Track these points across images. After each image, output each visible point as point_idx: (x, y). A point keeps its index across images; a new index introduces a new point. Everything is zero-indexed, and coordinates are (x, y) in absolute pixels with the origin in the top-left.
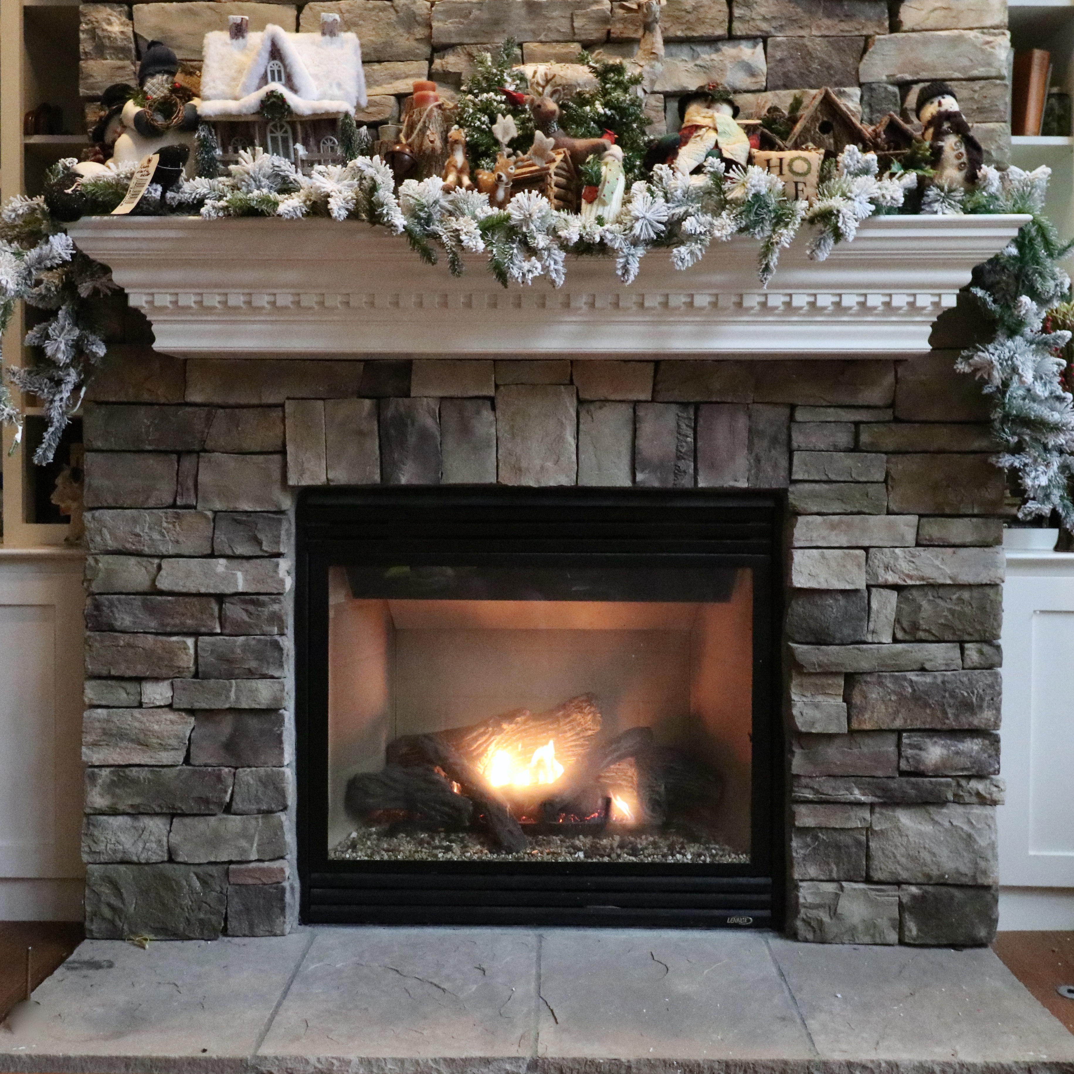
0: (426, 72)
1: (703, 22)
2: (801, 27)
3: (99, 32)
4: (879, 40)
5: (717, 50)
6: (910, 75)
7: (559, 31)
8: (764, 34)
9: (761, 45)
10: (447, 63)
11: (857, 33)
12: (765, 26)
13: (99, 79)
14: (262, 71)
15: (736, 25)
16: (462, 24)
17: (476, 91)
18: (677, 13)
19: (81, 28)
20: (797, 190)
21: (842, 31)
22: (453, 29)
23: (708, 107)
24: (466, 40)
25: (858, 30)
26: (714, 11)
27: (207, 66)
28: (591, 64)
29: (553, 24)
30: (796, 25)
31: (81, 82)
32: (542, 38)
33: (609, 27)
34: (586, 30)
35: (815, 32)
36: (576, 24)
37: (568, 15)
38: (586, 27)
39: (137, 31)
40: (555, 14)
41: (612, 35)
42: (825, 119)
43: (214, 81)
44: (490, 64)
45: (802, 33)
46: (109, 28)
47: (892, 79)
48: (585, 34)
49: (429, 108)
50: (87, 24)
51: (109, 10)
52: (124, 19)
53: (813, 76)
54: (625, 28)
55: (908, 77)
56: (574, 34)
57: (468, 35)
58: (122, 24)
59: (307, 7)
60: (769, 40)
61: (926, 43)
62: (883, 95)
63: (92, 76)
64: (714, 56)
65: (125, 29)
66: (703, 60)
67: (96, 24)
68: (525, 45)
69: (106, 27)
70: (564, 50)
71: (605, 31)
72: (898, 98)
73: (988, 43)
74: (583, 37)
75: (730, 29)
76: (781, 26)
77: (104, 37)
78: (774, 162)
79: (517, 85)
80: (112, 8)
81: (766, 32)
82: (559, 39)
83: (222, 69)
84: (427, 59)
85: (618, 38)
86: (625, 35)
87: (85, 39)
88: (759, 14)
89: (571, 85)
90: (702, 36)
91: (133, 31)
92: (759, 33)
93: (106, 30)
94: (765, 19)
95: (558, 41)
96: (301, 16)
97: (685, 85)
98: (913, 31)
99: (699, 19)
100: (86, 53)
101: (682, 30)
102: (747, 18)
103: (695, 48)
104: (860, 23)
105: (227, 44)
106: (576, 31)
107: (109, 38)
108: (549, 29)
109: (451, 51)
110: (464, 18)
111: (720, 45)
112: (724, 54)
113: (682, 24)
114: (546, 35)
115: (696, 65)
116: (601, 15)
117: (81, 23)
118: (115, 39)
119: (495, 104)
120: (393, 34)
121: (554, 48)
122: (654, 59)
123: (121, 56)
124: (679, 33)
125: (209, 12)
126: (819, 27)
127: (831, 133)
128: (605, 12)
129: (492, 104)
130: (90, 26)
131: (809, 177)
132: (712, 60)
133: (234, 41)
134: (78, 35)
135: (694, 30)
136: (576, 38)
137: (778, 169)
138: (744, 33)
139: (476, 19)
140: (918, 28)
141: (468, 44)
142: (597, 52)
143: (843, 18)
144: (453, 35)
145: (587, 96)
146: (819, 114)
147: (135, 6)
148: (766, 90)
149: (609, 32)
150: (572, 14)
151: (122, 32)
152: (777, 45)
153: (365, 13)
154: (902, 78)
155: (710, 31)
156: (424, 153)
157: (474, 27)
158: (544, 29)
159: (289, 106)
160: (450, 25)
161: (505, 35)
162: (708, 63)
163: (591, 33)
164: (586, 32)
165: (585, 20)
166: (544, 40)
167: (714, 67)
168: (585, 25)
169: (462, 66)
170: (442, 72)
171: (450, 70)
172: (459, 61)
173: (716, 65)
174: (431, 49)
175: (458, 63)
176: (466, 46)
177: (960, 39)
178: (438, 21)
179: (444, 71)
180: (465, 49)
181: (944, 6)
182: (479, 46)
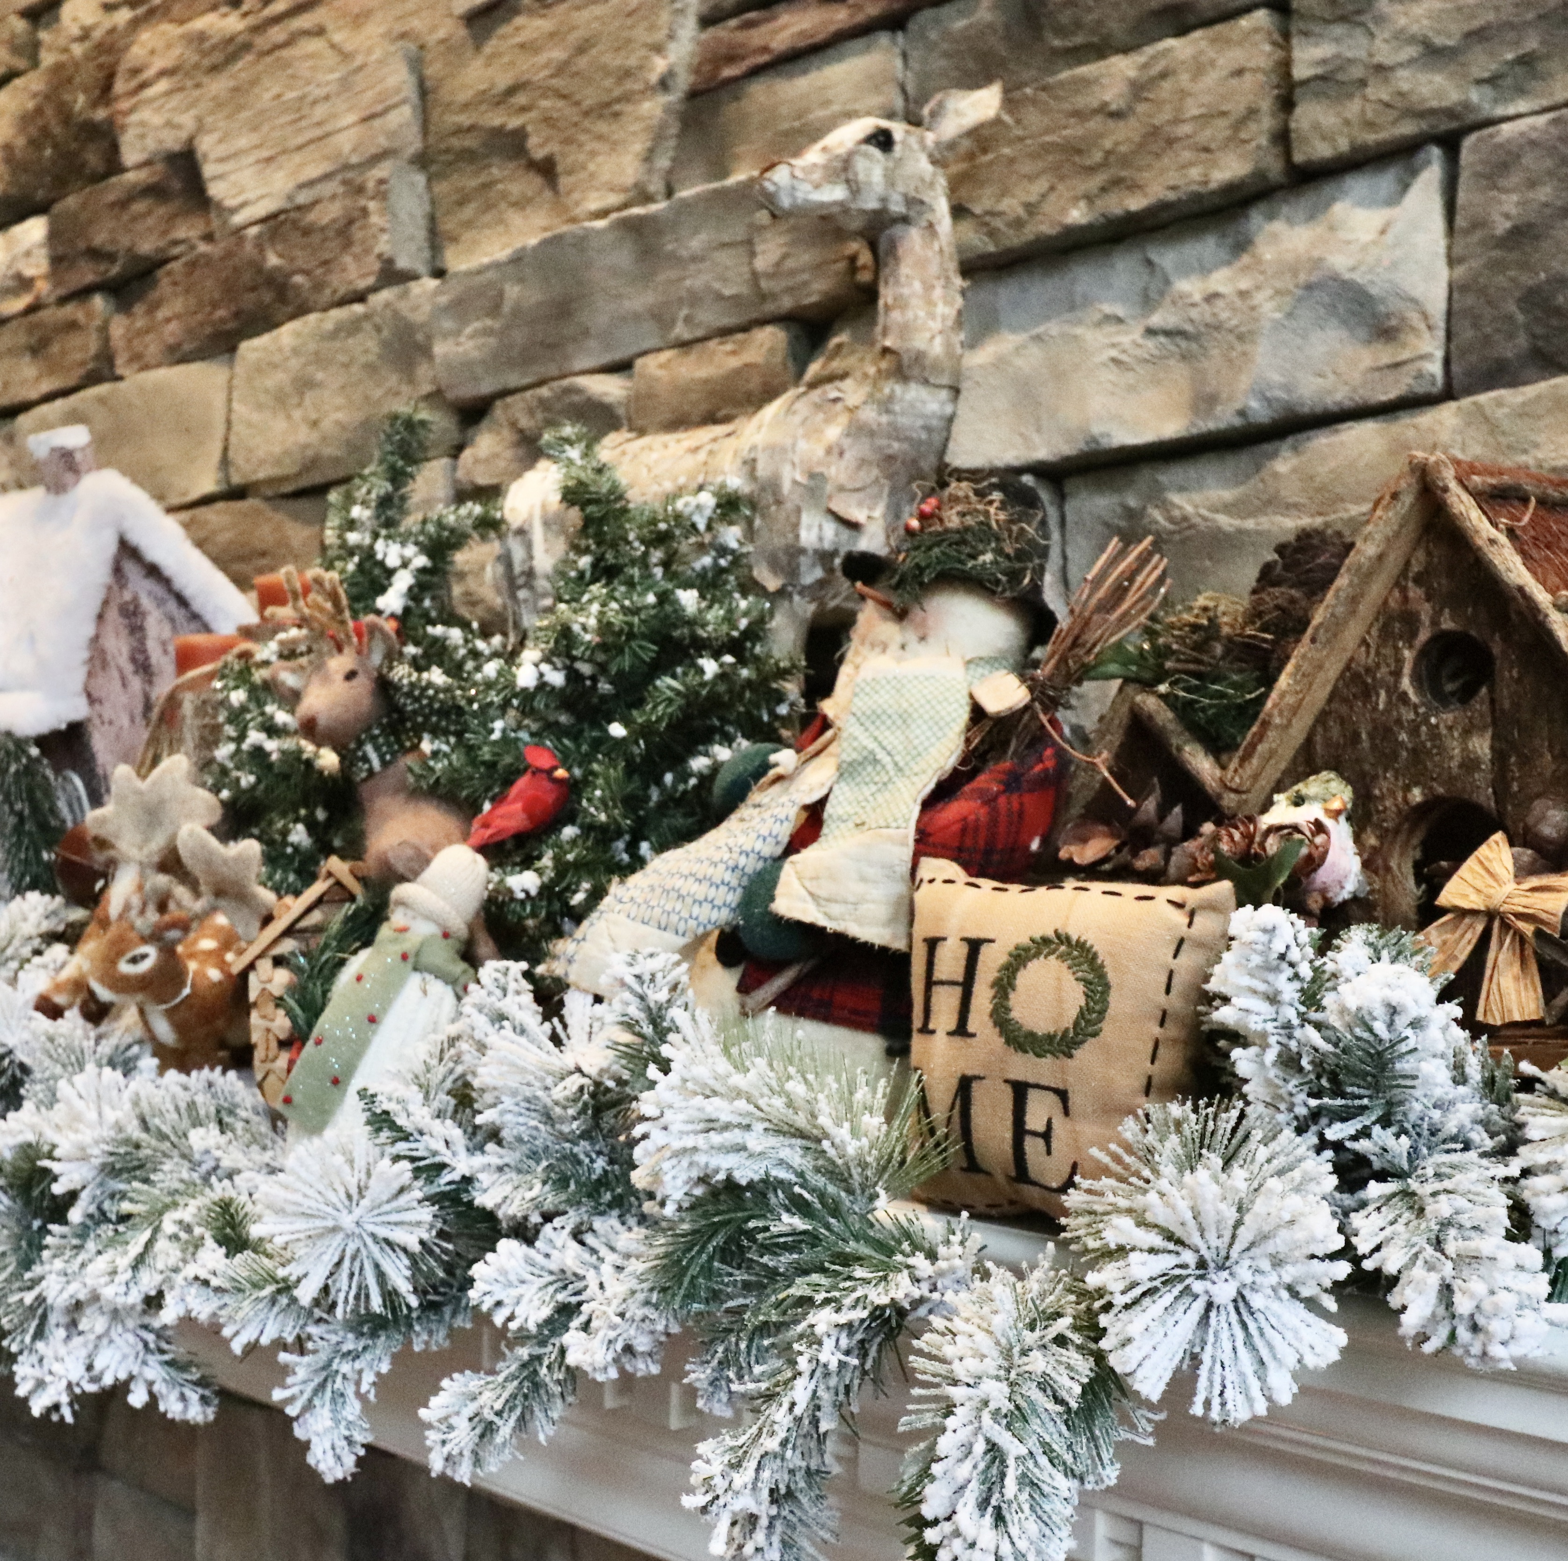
1: (1171, 142)
7: (720, 297)
8: (1446, 125)
9: (1427, 181)
12: (1438, 87)
15: (1308, 114)
16: (493, 333)
18: (1074, 131)
22: (475, 354)
24: (513, 380)
26: (1211, 78)
29: (700, 279)
32: (681, 331)
33: (851, 248)
34: (792, 273)
36: (759, 263)
37: (736, 233)
38: (790, 264)
42: (1447, 624)
48: (790, 290)
56: (762, 297)
60: (1471, 145)
64: (1223, 277)
66: (1180, 301)
68: (638, 364)
70: (734, 362)
74: (787, 303)
75: (1283, 141)
76: (1526, 61)
81: (1450, 113)
84: (450, 451)
88: (1402, 37)
90: (1163, 206)
92: (1408, 128)
94: (1432, 53)
96: (233, 381)
97: (1096, 429)
99: (1154, 132)
101: (1089, 199)
102: (1357, 72)
103: (1151, 258)
106: (764, 283)
108: (694, 299)
110: (491, 315)
111: (1248, 221)
112: (1257, 263)
113: (1091, 170)
114: (688, 320)
115: (1151, 332)
120: (378, 393)
124: (1077, 215)
127: (1480, 702)
132: (1212, 298)
135: (1134, 187)
136: (770, 307)
138: (1343, 145)
139: (516, 312)
141: (515, 392)
142: (832, 342)
144: (479, 370)
146: (1415, 592)
148: (1448, 394)
152: (1503, 163)
153: (324, 348)
155: (1195, 173)
157: (518, 336)
158: (680, 303)
160: (470, 344)
161: (592, 343)
162: (1194, 313)
163: (805, 284)
164: (790, 282)
165: (782, 240)
166: (687, 336)
167: (1218, 327)
168: (785, 257)
169: (503, 463)
170: (469, 487)
171: (480, 481)
172: (499, 449)
173: (1224, 315)
174: (457, 419)
175: (496, 456)
176: (509, 399)
178: (445, 338)
179: (472, 484)
180: (509, 407)
182: (528, 394)
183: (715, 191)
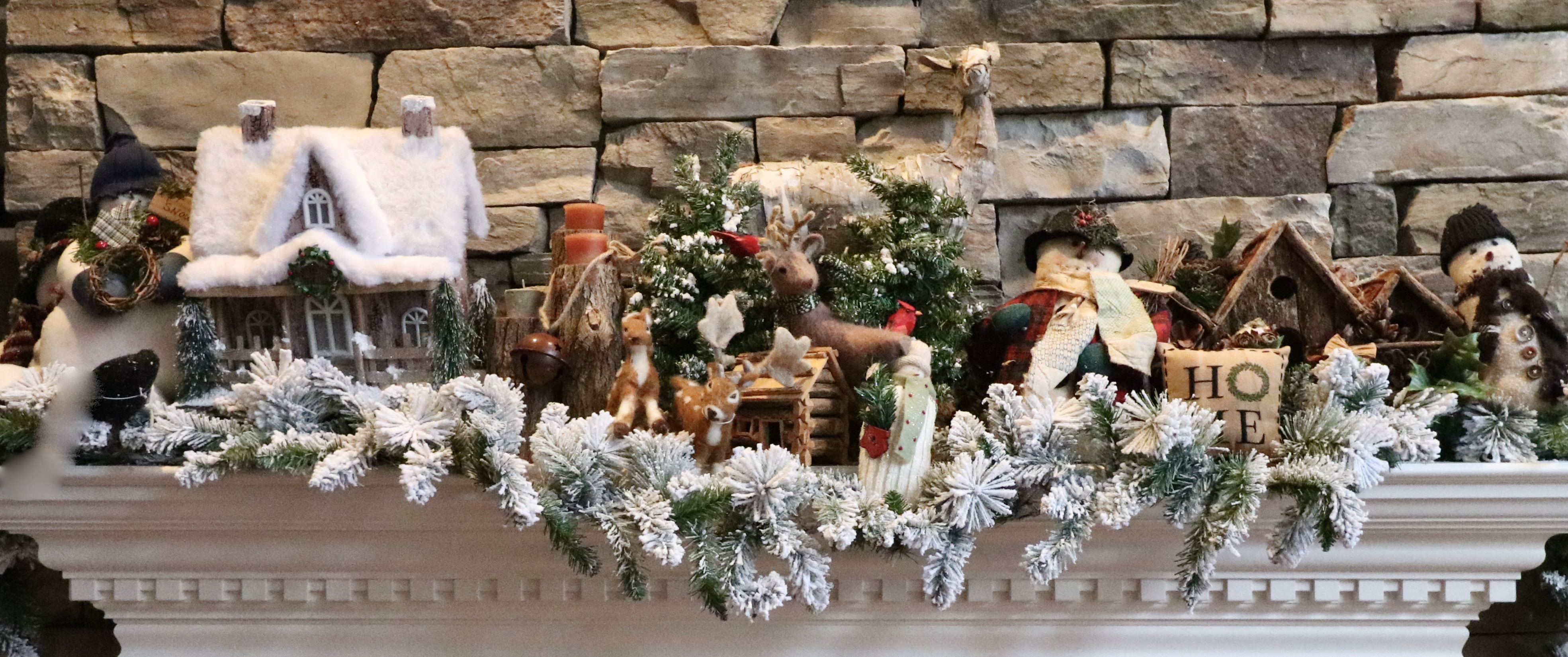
0: (593, 167)
1: (1062, 83)
2: (1228, 90)
3: (40, 104)
4: (1362, 112)
5: (1086, 129)
6: (1417, 170)
7: (818, 98)
8: (1166, 102)
9: (1160, 121)
10: (628, 153)
11: (1323, 99)
12: (1167, 90)
13: (39, 183)
14: (295, 206)
15: (1118, 86)
16: (653, 87)
17: (673, 225)
18: (1017, 67)
19: (9, 95)
20: (1244, 425)
21: (1297, 95)
22: (636, 96)
23: (1080, 256)
24: (660, 114)
25: (1323, 93)
26: (1079, 63)
27: (202, 193)
28: (873, 178)
29: (807, 88)
30: (1219, 86)
31: (7, 187)
32: (789, 109)
33: (902, 91)
34: (864, 96)
35: (1251, 98)
36: (844, 87)
37: (832, 70)
38: (864, 91)
39: (102, 100)
40: (810, 70)
41: (907, 106)
42: (1283, 274)
43: (212, 220)
44: (697, 177)
45: (1229, 99)
46: (55, 95)
47: (1384, 178)
48: (860, 103)
49: (590, 266)
50: (18, 88)
51: (55, 65)
52: (81, 79)
53: (1247, 173)
54: (928, 93)
55: (1412, 175)
56: (843, 103)
57: (662, 104)
58: (78, 88)
59: (389, 58)
60: (1175, 111)
61: (1442, 118)
62: (1369, 204)
63: (25, 177)
64: (1080, 139)
65: (82, 98)
66: (1062, 145)
67: (33, 90)
68: (759, 121)
69: (49, 92)
70: (826, 131)
71: (896, 98)
72: (1395, 209)
73: (1550, 118)
74: (858, 108)
75: (1107, 93)
76: (1195, 88)
77: (47, 111)
78: (1203, 373)
79: (745, 213)
80: (60, 62)
81: (1169, 98)
82: (817, 110)
83: (227, 198)
84: (594, 144)
85: (917, 109)
86: (928, 106)
87: (16, 114)
88: (1156, 68)
89: (838, 206)
90: (1059, 107)
91: (97, 100)
92: (1156, 101)
93: (50, 99)
94: (1166, 77)
95: (814, 115)
96: (381, 72)
97: (1031, 190)
98: (1420, 97)
99: (1056, 77)
100: (17, 137)
101: (1026, 97)
102: (1137, 76)
103: (1047, 124)
104: (1327, 82)
105: (237, 151)
106: (846, 97)
107: (56, 111)
108: (801, 96)
109: (634, 131)
110: (655, 78)
111: (1090, 119)
112: (1097, 137)
113: (1026, 86)
114: (794, 105)
115: (1049, 155)
116: (887, 71)
117: (8, 86)
118: (66, 113)
119: (706, 255)
120: (535, 103)
121: (808, 126)
122: (980, 156)
123: (76, 141)
124: (1022, 103)
125: (223, 67)
126: (1258, 90)
127: (1294, 298)
128: (894, 67)
129: (700, 254)
130: (24, 92)
131: (1265, 400)
132: (1078, 146)
133: (249, 146)
134: (4, 106)
135: (1046, 97)
136: (846, 109)
137: (1209, 386)
138: (1132, 101)
139: (676, 80)
140: (1426, 91)
141: (661, 121)
142: (882, 131)
143: (1299, 74)
144: (637, 106)
145: (867, 231)
146: (1271, 264)
147: (99, 58)
148: (1168, 196)
149: (902, 99)
150: (839, 70)
151: (77, 103)
152: (1187, 120)
153: (488, 69)
154: (1401, 175)
155: (1074, 98)
156: (581, 346)
157: (673, 93)
158: (791, 97)
159: (340, 273)
160: (632, 90)
161: (725, 104)
162: (1070, 151)
163: (871, 102)
164: (862, 100)
165: (860, 80)
166: (791, 112)
167: (1081, 158)
168: (862, 88)
169: (653, 157)
170: (619, 166)
171: (633, 164)
172: (648, 149)
173: (1084, 154)
174: (600, 127)
175: (647, 153)
176: (658, 124)
177: (1502, 112)
178: (612, 83)
179: (622, 165)
180: (658, 128)
181: (1473, 54)
182: (681, 124)
183: (826, 49)
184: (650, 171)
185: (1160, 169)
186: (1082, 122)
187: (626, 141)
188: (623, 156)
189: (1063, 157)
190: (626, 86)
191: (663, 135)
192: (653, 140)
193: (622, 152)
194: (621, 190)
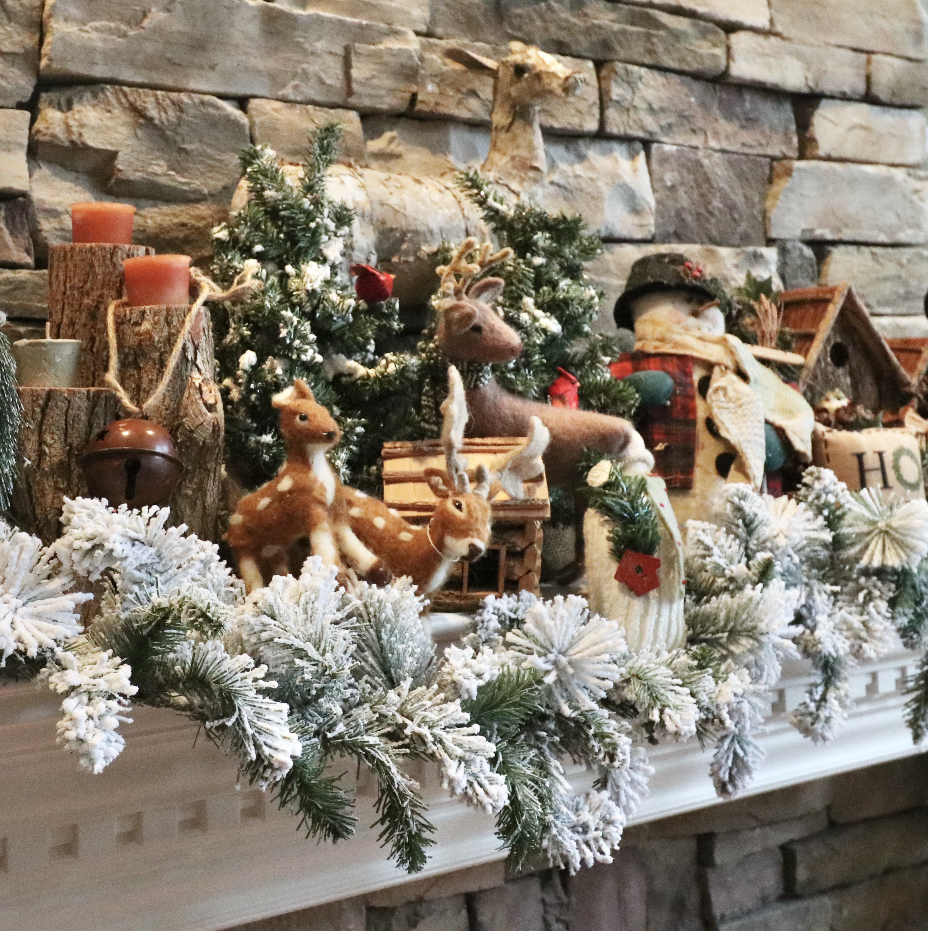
2: (694, 131)
4: (799, 169)
5: (581, 158)
6: (832, 232)
7: (322, 82)
8: (648, 137)
9: (643, 156)
10: (82, 126)
11: (761, 152)
12: (651, 123)
15: (611, 113)
16: (124, 35)
21: (743, 144)
22: (99, 44)
24: (127, 75)
25: (761, 145)
29: (313, 67)
30: (688, 126)
32: (288, 92)
33: (414, 88)
34: (375, 87)
35: (713, 143)
36: (355, 73)
37: (340, 51)
38: (375, 82)
40: (320, 45)
41: (419, 107)
42: (839, 340)
45: (697, 141)
47: (808, 236)
48: (369, 96)
49: (195, 309)
53: (713, 221)
54: (441, 93)
55: (829, 236)
56: (350, 92)
57: (132, 64)
60: (655, 148)
61: (853, 182)
62: (799, 262)
64: (579, 169)
66: (563, 173)
68: (253, 103)
71: (408, 96)
73: (916, 191)
74: (366, 102)
75: (602, 120)
76: (670, 126)
78: (870, 459)
81: (651, 133)
82: (317, 97)
84: (23, 106)
85: (432, 112)
86: (442, 110)
88: (643, 98)
89: (416, 232)
90: (564, 129)
92: (640, 134)
94: (651, 109)
95: (315, 103)
98: (829, 159)
102: (626, 104)
104: (763, 133)
106: (355, 86)
108: (305, 75)
109: (89, 95)
110: (129, 24)
111: (586, 146)
112: (592, 168)
114: (296, 87)
115: (551, 183)
116: (404, 60)
121: (305, 115)
122: (535, 180)
126: (716, 134)
128: (411, 57)
132: (576, 176)
135: (552, 116)
136: (353, 100)
138: (622, 132)
139: (157, 30)
140: (834, 154)
141: (131, 85)
142: (388, 135)
143: (744, 122)
144: (98, 57)
148: (652, 240)
149: (414, 96)
150: (347, 49)
152: (664, 159)
154: (822, 235)
157: (149, 47)
158: (295, 75)
162: (569, 180)
163: (382, 96)
164: (372, 92)
165: (373, 67)
166: (292, 97)
168: (373, 77)
169: (117, 136)
170: (67, 144)
171: (91, 143)
172: (111, 123)
173: (584, 186)
174: (34, 82)
175: (109, 128)
176: (125, 88)
177: (888, 181)
178: (66, 20)
179: (72, 142)
180: (125, 95)
181: (864, 123)
182: (159, 93)
183: (339, 21)
184: (113, 155)
185: (647, 210)
186: (576, 149)
187: (76, 107)
188: (74, 129)
189: (565, 188)
190: (87, 28)
191: (131, 104)
192: (117, 112)
193: (72, 122)
194: (65, 180)
